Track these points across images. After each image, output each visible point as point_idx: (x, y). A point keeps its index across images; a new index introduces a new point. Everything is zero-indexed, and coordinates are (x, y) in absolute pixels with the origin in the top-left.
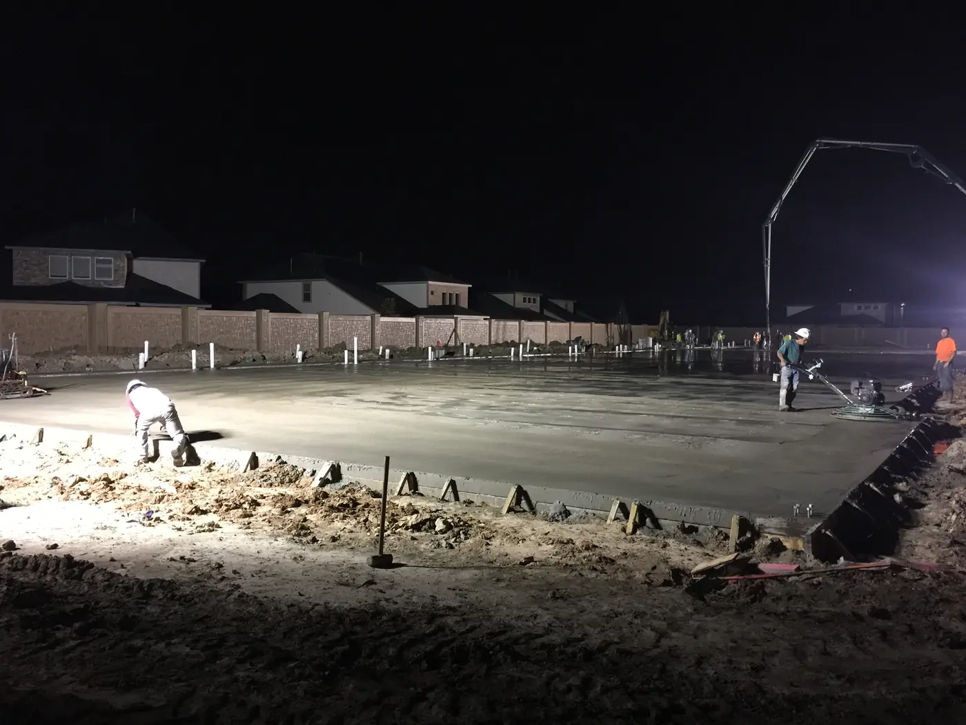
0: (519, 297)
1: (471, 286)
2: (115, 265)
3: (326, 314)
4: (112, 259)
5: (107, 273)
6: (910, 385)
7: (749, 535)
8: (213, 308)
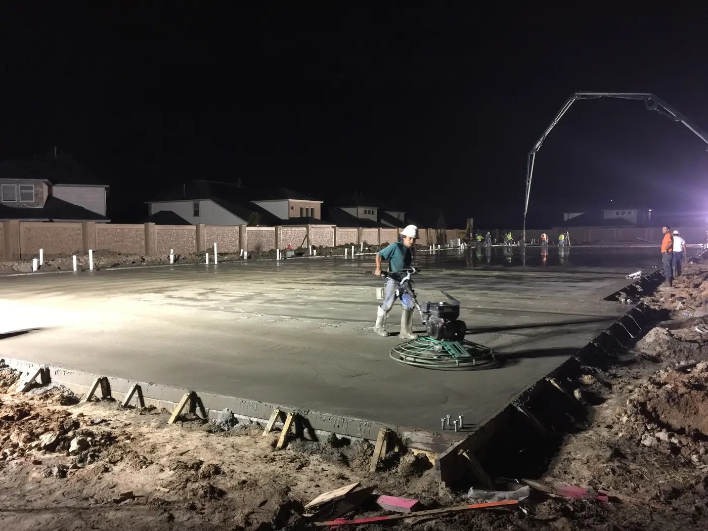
0: (361, 210)
1: (323, 202)
2: (35, 191)
3: (202, 226)
4: (33, 186)
5: (29, 197)
6: (639, 273)
7: (396, 450)
8: (111, 223)
